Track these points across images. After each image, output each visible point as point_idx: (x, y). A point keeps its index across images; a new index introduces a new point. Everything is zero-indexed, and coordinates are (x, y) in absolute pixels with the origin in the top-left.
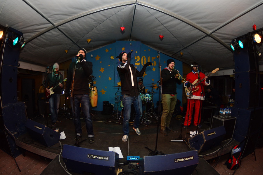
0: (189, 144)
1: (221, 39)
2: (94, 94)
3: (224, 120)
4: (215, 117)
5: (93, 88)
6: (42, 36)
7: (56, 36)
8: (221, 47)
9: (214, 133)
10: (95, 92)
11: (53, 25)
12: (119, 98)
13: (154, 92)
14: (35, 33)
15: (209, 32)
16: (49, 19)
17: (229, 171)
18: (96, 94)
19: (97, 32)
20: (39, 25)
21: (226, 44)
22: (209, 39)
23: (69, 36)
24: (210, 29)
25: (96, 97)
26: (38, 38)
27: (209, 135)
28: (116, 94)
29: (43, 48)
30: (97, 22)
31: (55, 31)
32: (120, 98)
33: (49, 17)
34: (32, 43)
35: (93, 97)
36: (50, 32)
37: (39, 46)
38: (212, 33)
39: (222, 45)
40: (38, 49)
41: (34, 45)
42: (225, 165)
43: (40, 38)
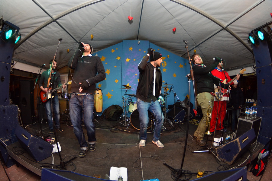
0: (217, 155)
1: (236, 33)
2: (98, 97)
3: (252, 122)
4: (242, 119)
5: (98, 91)
6: (39, 32)
7: (56, 33)
8: (236, 42)
9: (247, 138)
10: (100, 96)
11: (51, 17)
12: (127, 102)
13: (167, 94)
14: (33, 29)
15: (225, 25)
16: (46, 10)
17: (255, 177)
18: (101, 97)
19: (102, 28)
20: (36, 19)
21: (242, 39)
22: (225, 33)
23: (70, 33)
24: (226, 21)
25: (101, 101)
26: (36, 34)
27: (243, 141)
28: (123, 98)
29: (43, 48)
30: (101, 15)
31: (54, 26)
32: (129, 101)
33: (47, 8)
34: (30, 41)
35: (98, 101)
36: (49, 27)
37: (38, 45)
38: (227, 26)
39: (238, 41)
40: (38, 49)
41: (34, 44)
42: (250, 172)
43: (39, 35)
